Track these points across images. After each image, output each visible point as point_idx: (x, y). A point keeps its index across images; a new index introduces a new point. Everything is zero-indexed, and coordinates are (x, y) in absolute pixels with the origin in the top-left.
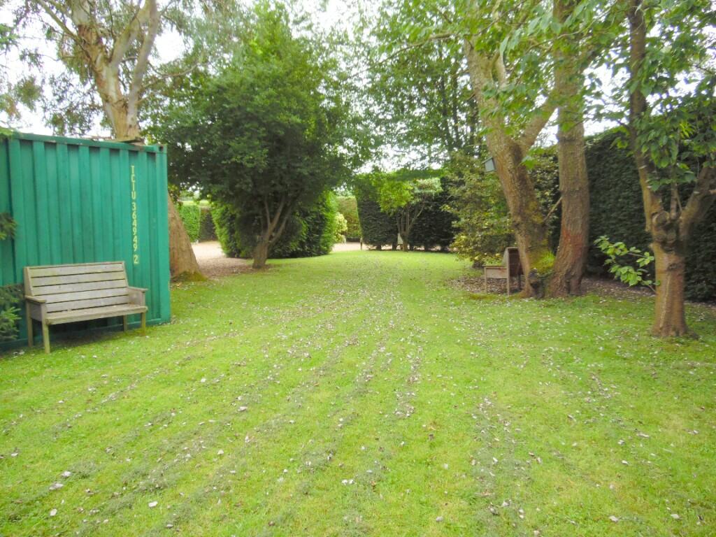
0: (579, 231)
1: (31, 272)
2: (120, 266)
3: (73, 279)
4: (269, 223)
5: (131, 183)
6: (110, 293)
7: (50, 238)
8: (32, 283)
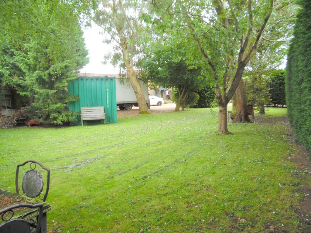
0: (241, 99)
1: (82, 108)
2: (103, 108)
3: (91, 110)
4: (180, 96)
5: (106, 87)
6: (99, 114)
7: (87, 102)
8: (82, 111)
